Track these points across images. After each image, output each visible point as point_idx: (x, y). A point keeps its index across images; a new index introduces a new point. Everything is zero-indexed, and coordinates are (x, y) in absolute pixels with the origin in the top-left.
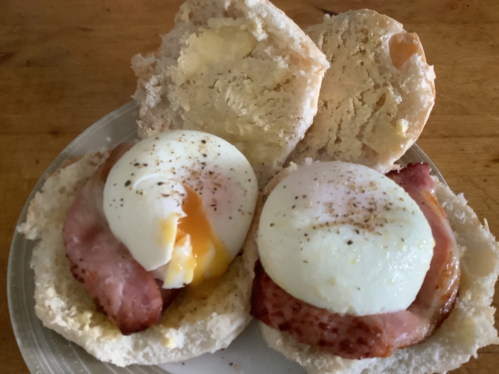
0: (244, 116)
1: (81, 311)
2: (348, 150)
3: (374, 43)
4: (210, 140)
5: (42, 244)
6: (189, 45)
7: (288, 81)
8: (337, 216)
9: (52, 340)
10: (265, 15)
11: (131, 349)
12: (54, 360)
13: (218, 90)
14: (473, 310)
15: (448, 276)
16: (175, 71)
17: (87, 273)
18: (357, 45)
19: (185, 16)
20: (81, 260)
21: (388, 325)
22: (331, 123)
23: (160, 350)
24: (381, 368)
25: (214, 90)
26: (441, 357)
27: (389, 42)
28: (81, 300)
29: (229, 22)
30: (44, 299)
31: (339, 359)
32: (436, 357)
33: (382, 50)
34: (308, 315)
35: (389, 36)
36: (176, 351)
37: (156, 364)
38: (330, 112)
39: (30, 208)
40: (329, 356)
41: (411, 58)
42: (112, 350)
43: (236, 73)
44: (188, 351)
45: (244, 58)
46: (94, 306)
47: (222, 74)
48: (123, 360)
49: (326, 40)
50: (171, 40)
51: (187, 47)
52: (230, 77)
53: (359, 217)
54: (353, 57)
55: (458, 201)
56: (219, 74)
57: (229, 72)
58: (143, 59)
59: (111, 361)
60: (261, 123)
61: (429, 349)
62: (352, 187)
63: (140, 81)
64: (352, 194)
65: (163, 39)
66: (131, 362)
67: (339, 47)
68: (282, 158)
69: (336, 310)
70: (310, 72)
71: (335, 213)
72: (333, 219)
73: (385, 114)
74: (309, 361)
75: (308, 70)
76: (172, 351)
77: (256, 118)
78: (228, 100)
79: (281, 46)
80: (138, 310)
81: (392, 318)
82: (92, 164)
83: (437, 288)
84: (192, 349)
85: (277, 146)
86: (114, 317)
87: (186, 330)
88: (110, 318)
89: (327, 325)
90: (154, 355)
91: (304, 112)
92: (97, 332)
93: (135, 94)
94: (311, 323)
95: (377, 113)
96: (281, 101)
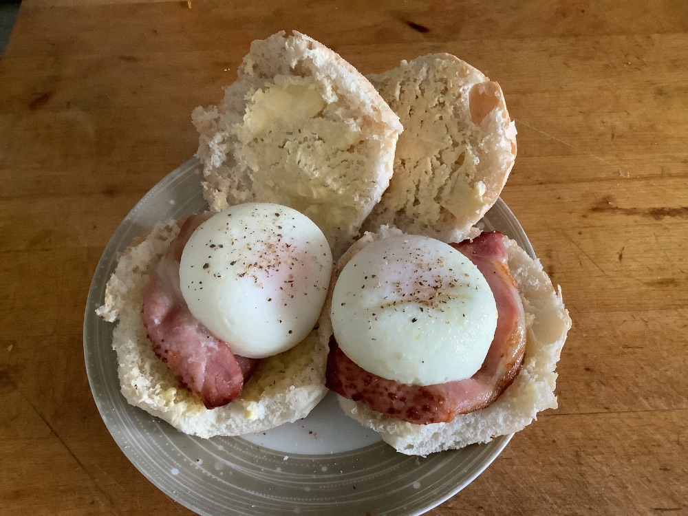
0: (316, 179)
1: (165, 388)
2: (427, 213)
3: (454, 95)
4: (283, 213)
5: (120, 326)
6: (254, 101)
7: (361, 142)
8: (404, 295)
9: (136, 417)
10: (334, 76)
11: (214, 422)
12: (140, 435)
13: (288, 152)
14: (536, 376)
15: (512, 345)
16: (241, 129)
17: (170, 353)
18: (435, 97)
19: (249, 68)
20: (163, 341)
21: (450, 393)
22: (408, 183)
23: (242, 422)
24: (450, 432)
25: (284, 151)
26: (505, 420)
27: (470, 93)
28: (163, 378)
29: (296, 81)
30: (129, 379)
31: (408, 424)
32: (500, 420)
33: (461, 103)
34: (378, 386)
35: (470, 87)
36: (257, 422)
37: (238, 434)
38: (408, 171)
39: (107, 291)
40: (400, 422)
41: (492, 113)
42: (197, 423)
43: (306, 133)
44: (269, 421)
45: (314, 117)
46: (177, 383)
47: (291, 134)
48: (206, 432)
49: (403, 89)
50: (235, 94)
51: (252, 104)
52: (301, 137)
53: (425, 295)
54: (431, 110)
55: (534, 266)
56: (288, 133)
57: (300, 131)
58: (205, 113)
59: (195, 433)
60: (335, 186)
61: (493, 414)
62: (420, 266)
63: (202, 137)
64: (420, 273)
65: (226, 91)
66: (215, 434)
67: (417, 97)
68: (358, 222)
69: (403, 381)
70: (384, 136)
71: (402, 292)
72: (401, 298)
73: (463, 175)
74: (382, 427)
75: (381, 133)
76: (254, 422)
77: (329, 181)
78: (299, 162)
79: (352, 108)
80: (221, 387)
81: (456, 386)
82: (162, 238)
83: (502, 356)
84: (272, 420)
85: (352, 210)
86: (198, 393)
87: (267, 402)
88: (194, 394)
89: (395, 395)
90: (237, 426)
91: (379, 177)
92: (182, 407)
93: (198, 152)
94: (381, 394)
95: (455, 174)
96: (355, 163)
